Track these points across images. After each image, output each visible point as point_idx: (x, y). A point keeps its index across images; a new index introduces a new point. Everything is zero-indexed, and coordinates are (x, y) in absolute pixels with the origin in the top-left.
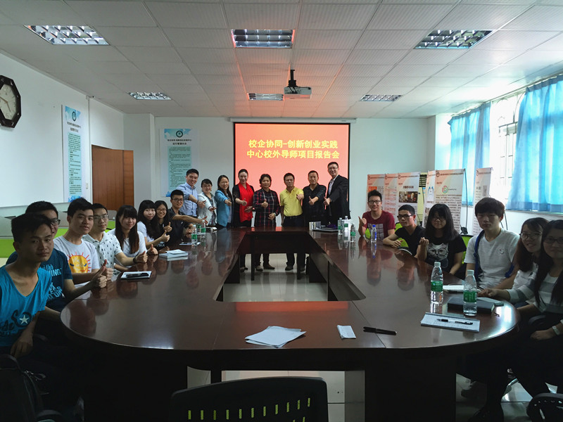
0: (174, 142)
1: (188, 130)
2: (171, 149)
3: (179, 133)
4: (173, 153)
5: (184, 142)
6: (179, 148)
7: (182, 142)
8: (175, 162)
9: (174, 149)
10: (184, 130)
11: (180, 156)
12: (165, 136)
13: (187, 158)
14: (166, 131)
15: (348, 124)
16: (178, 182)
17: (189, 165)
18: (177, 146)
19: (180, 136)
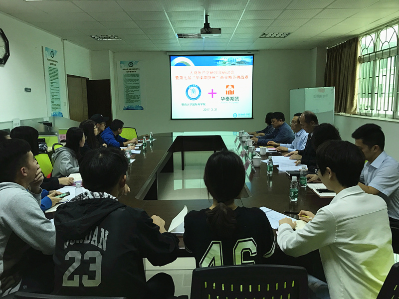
1: (137, 62)
2: (126, 76)
3: (131, 64)
4: (127, 78)
5: (134, 70)
6: (131, 75)
7: (132, 70)
8: (129, 85)
10: (134, 62)
11: (132, 81)
12: (121, 66)
13: (137, 82)
14: (121, 62)
15: (253, 55)
16: (131, 99)
17: (139, 87)
18: (129, 73)
19: (131, 66)
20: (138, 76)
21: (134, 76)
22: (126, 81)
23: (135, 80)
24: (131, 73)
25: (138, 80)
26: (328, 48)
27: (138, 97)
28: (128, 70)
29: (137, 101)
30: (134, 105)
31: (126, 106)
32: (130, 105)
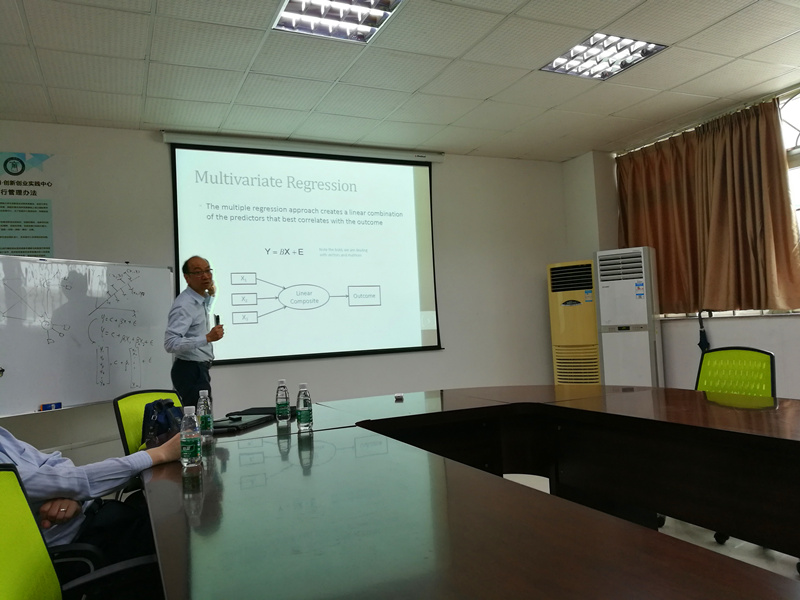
1: (40, 158)
3: (15, 163)
5: (30, 188)
7: (23, 188)
10: (28, 157)
11: (16, 225)
13: (38, 231)
15: (428, 164)
17: (47, 250)
18: (7, 198)
19: (14, 170)
20: (43, 208)
21: (26, 207)
23: (30, 225)
24: (16, 198)
25: (43, 224)
26: (615, 155)
28: (2, 187)
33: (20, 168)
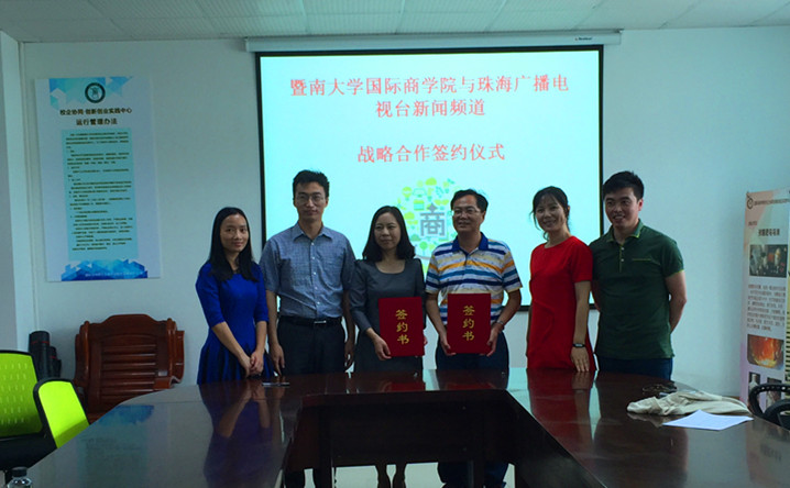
0: (79, 116)
1: (119, 81)
2: (72, 140)
3: (95, 89)
4: (79, 149)
5: (110, 116)
6: (96, 136)
7: (103, 116)
8: (85, 178)
9: (81, 139)
10: (108, 81)
11: (98, 158)
12: (53, 100)
13: (120, 164)
14: (53, 85)
15: (600, 48)
16: (97, 236)
17: (128, 184)
18: (90, 128)
19: (95, 97)
20: (123, 137)
21: (108, 138)
22: (75, 162)
23: (111, 157)
24: (97, 126)
25: (124, 156)
27: (125, 224)
28: (84, 116)
29: (121, 241)
30: (107, 258)
31: (75, 265)
32: (88, 258)
33: (100, 95)
